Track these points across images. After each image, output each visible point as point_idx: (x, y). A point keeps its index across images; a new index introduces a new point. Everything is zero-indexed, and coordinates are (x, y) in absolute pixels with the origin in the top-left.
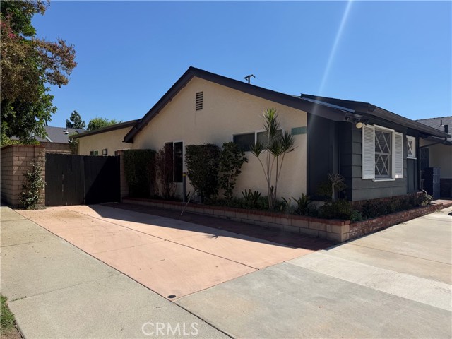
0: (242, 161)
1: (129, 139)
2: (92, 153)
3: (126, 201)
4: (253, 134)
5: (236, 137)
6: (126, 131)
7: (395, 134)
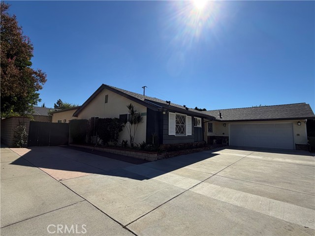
0: (122, 126)
1: (76, 115)
2: (59, 121)
3: (71, 145)
4: (127, 115)
5: (121, 116)
6: (74, 111)
7: (187, 117)
